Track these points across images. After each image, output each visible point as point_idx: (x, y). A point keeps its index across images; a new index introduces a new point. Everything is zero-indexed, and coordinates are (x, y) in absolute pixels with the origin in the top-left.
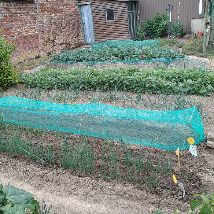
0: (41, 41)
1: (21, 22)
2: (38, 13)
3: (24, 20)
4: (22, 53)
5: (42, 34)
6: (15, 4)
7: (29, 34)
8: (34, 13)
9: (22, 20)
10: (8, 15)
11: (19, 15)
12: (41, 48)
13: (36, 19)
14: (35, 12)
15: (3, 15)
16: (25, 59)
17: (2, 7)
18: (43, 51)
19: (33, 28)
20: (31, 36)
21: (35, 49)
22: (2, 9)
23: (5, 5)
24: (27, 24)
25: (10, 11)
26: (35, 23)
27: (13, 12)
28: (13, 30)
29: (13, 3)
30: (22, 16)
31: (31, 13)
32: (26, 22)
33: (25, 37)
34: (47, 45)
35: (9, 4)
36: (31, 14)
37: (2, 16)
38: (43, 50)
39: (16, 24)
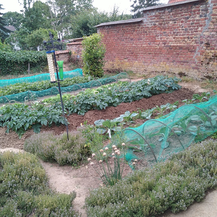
0: (197, 56)
1: (172, 30)
2: (208, 17)
3: (178, 28)
4: (162, 63)
5: (205, 48)
6: (170, 10)
7: (178, 44)
8: (197, 18)
9: (175, 28)
10: (157, 23)
11: (171, 22)
12: (193, 65)
13: (201, 26)
14: (201, 16)
15: (153, 23)
16: (163, 70)
17: (154, 16)
18: (196, 70)
19: (188, 38)
20: (181, 48)
21: (183, 64)
22: (154, 18)
23: (157, 13)
24: (180, 32)
25: (162, 18)
26: (197, 31)
27: (165, 20)
28: (158, 39)
29: (168, 9)
30: (177, 24)
31: (192, 17)
32: (179, 30)
33: (171, 48)
34: (208, 63)
35: (163, 11)
36: (192, 19)
37: (151, 24)
38: (198, 69)
39: (164, 33)
